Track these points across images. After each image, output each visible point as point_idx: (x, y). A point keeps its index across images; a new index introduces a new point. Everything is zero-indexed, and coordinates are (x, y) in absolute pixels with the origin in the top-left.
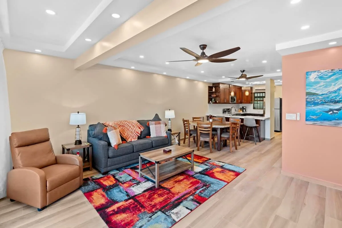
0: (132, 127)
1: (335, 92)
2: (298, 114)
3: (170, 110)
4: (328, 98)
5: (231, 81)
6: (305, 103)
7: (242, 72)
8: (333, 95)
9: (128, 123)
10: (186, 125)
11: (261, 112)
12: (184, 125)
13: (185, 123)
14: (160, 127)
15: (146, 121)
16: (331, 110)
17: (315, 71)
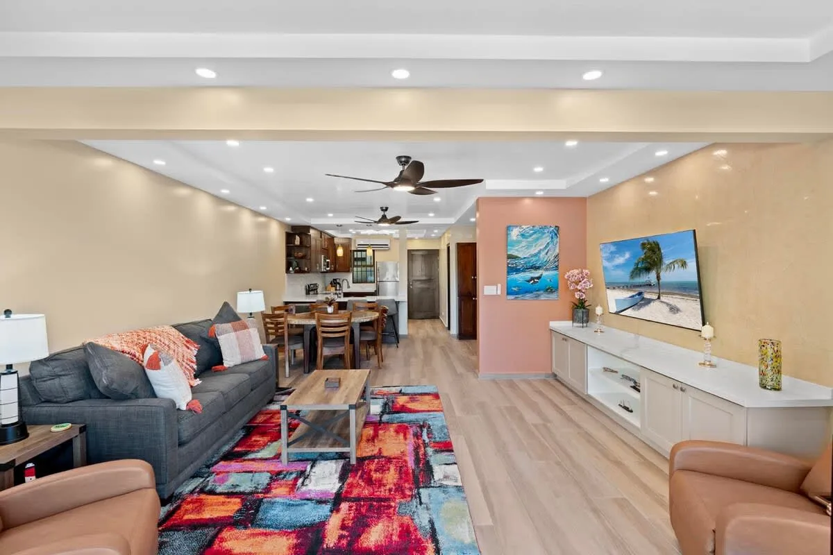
0: (172, 346)
1: (535, 255)
2: (499, 285)
3: (250, 290)
4: (529, 262)
5: (338, 226)
6: (505, 270)
7: (382, 210)
8: (534, 259)
9: (159, 337)
10: (269, 326)
11: (370, 288)
12: (265, 325)
13: (268, 320)
14: (250, 336)
15: (204, 324)
16: (532, 279)
17: (517, 226)
